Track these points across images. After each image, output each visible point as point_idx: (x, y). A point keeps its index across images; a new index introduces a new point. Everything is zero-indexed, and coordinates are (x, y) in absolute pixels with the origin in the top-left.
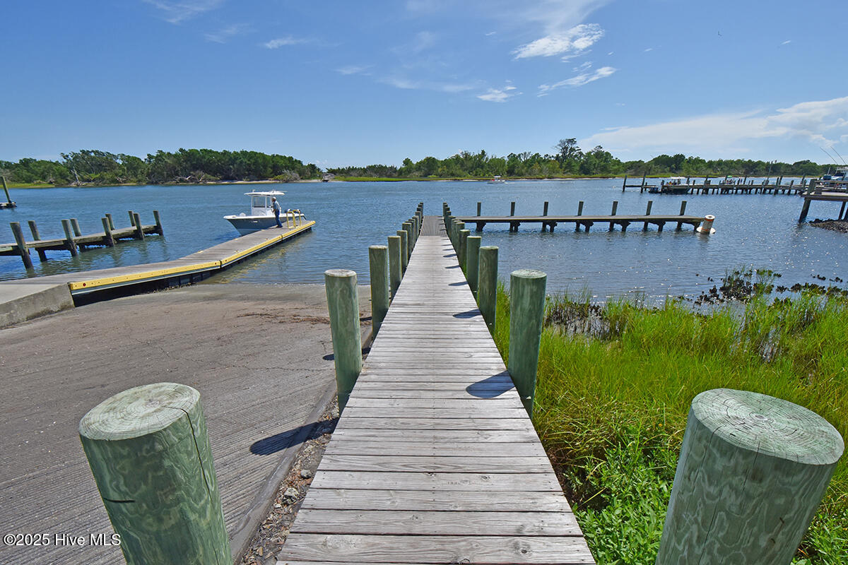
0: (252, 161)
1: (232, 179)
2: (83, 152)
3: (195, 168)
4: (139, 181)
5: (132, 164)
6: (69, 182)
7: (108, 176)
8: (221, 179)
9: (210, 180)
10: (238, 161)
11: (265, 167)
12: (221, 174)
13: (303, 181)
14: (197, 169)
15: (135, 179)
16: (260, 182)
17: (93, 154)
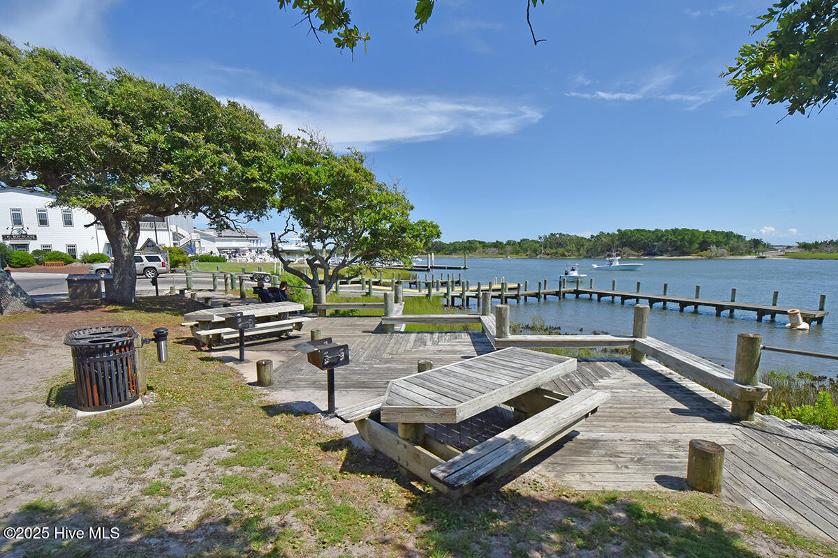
0: (679, 237)
1: (655, 254)
2: (552, 234)
3: (624, 245)
4: (580, 255)
5: (579, 242)
6: (537, 255)
7: (561, 250)
8: (642, 255)
9: (632, 255)
10: (664, 239)
11: (691, 242)
12: (645, 250)
13: (732, 257)
14: (626, 246)
15: (577, 254)
16: (681, 257)
17: (558, 236)
